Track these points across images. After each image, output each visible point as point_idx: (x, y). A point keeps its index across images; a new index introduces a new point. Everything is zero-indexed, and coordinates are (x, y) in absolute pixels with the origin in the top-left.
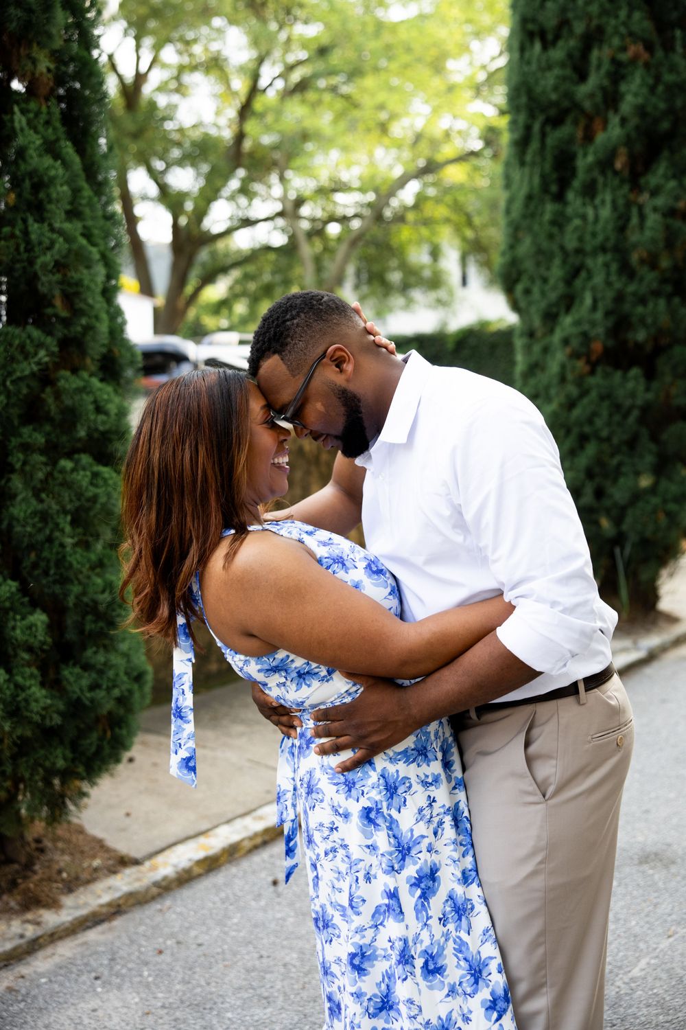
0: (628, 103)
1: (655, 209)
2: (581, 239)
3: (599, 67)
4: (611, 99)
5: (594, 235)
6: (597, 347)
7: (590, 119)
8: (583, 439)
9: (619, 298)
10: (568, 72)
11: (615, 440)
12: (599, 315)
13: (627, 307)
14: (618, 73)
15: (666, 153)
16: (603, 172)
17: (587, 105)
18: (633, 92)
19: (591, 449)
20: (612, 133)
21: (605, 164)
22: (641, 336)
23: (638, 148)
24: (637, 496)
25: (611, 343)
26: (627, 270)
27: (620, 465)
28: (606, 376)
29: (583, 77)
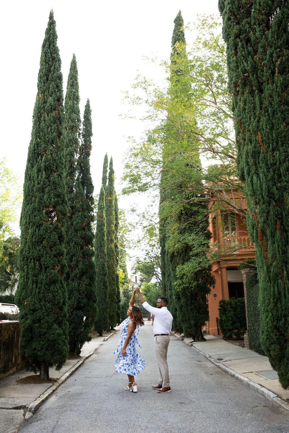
0: (80, 267)
1: (84, 284)
2: (72, 288)
3: (74, 261)
4: (77, 266)
5: (74, 288)
6: (75, 306)
7: (73, 268)
8: (72, 322)
9: (79, 298)
10: (69, 261)
11: (77, 323)
12: (76, 301)
13: (80, 300)
14: (78, 262)
15: (85, 275)
16: (75, 277)
17: (73, 266)
18: (80, 266)
19: (73, 324)
20: (77, 271)
21: (76, 276)
22: (82, 305)
23: (81, 274)
24: (81, 332)
25: (77, 306)
26: (80, 294)
27: (78, 327)
28: (76, 312)
29: (71, 262)
